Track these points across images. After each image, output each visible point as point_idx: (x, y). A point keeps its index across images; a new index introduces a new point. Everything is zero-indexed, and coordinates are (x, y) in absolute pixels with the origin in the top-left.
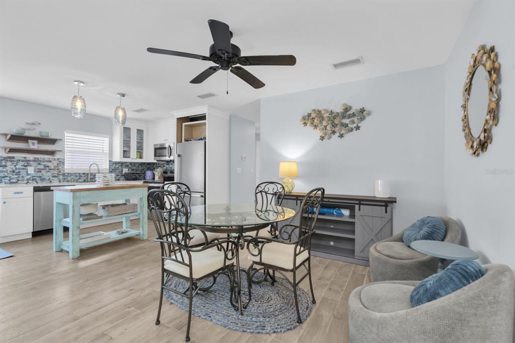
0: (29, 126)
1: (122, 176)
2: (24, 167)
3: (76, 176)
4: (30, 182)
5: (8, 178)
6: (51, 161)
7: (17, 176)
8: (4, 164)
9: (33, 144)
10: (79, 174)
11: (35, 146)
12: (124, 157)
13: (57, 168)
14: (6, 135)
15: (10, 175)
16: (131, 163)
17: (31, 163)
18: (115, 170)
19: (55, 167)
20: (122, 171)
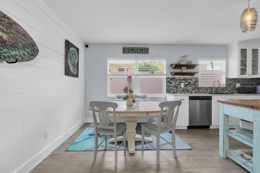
0: (182, 59)
2: (179, 84)
3: (205, 89)
4: (182, 92)
5: (173, 90)
6: (191, 80)
7: (176, 89)
8: (171, 82)
9: (184, 69)
10: (207, 87)
11: (185, 70)
12: (241, 74)
13: (195, 84)
14: (172, 65)
15: (174, 88)
16: (242, 79)
17: (183, 81)
18: (230, 85)
19: (194, 83)
20: (235, 86)
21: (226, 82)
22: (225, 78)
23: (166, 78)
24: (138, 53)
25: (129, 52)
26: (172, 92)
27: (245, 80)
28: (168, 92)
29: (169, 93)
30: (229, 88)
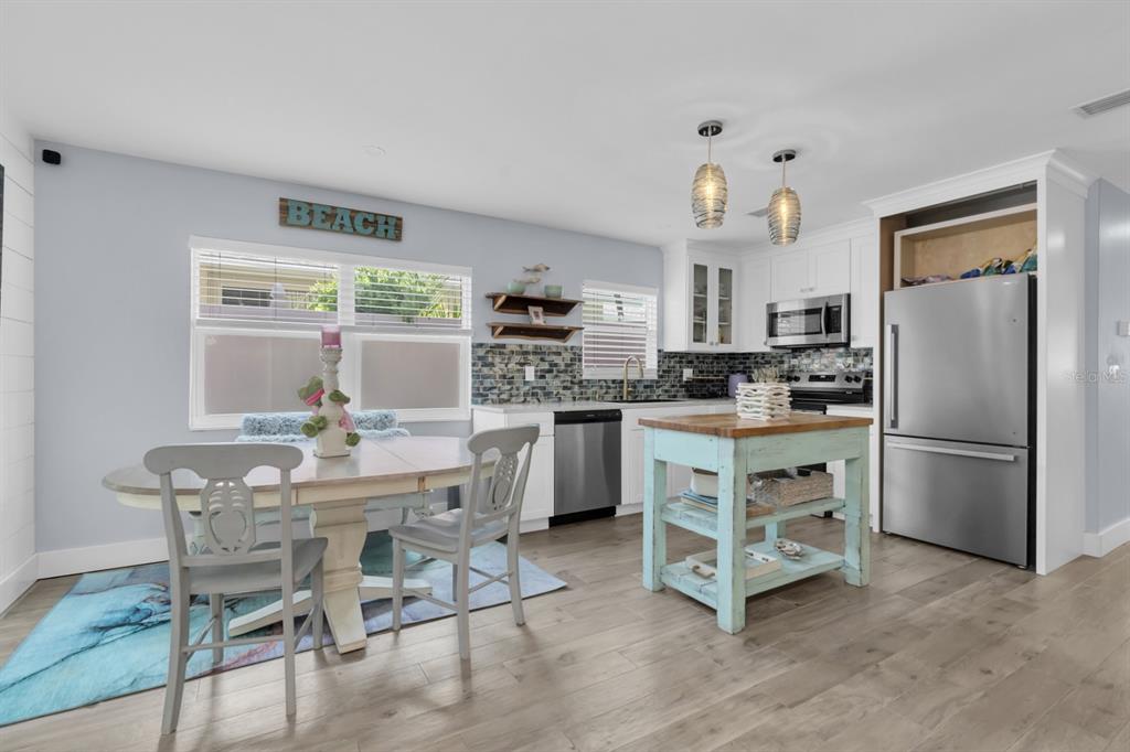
0: (530, 277)
1: (681, 386)
2: (519, 367)
3: (601, 387)
4: (529, 399)
5: (496, 391)
6: (559, 354)
7: (509, 387)
8: (490, 360)
9: (537, 314)
10: (605, 381)
11: (538, 318)
12: (695, 340)
13: (570, 369)
14: (494, 298)
15: (500, 385)
16: (698, 356)
17: (531, 357)
18: (669, 372)
19: (567, 365)
20: (681, 376)
21: (659, 362)
22: (656, 352)
23: (473, 347)
24: (355, 232)
25: (310, 224)
26: (495, 397)
27: (704, 358)
28: (480, 399)
29: (482, 403)
30: (667, 382)
